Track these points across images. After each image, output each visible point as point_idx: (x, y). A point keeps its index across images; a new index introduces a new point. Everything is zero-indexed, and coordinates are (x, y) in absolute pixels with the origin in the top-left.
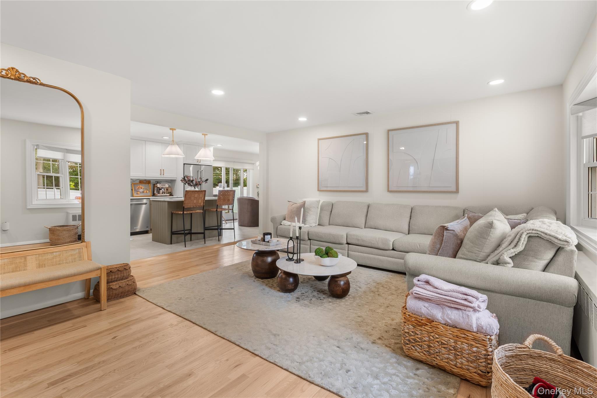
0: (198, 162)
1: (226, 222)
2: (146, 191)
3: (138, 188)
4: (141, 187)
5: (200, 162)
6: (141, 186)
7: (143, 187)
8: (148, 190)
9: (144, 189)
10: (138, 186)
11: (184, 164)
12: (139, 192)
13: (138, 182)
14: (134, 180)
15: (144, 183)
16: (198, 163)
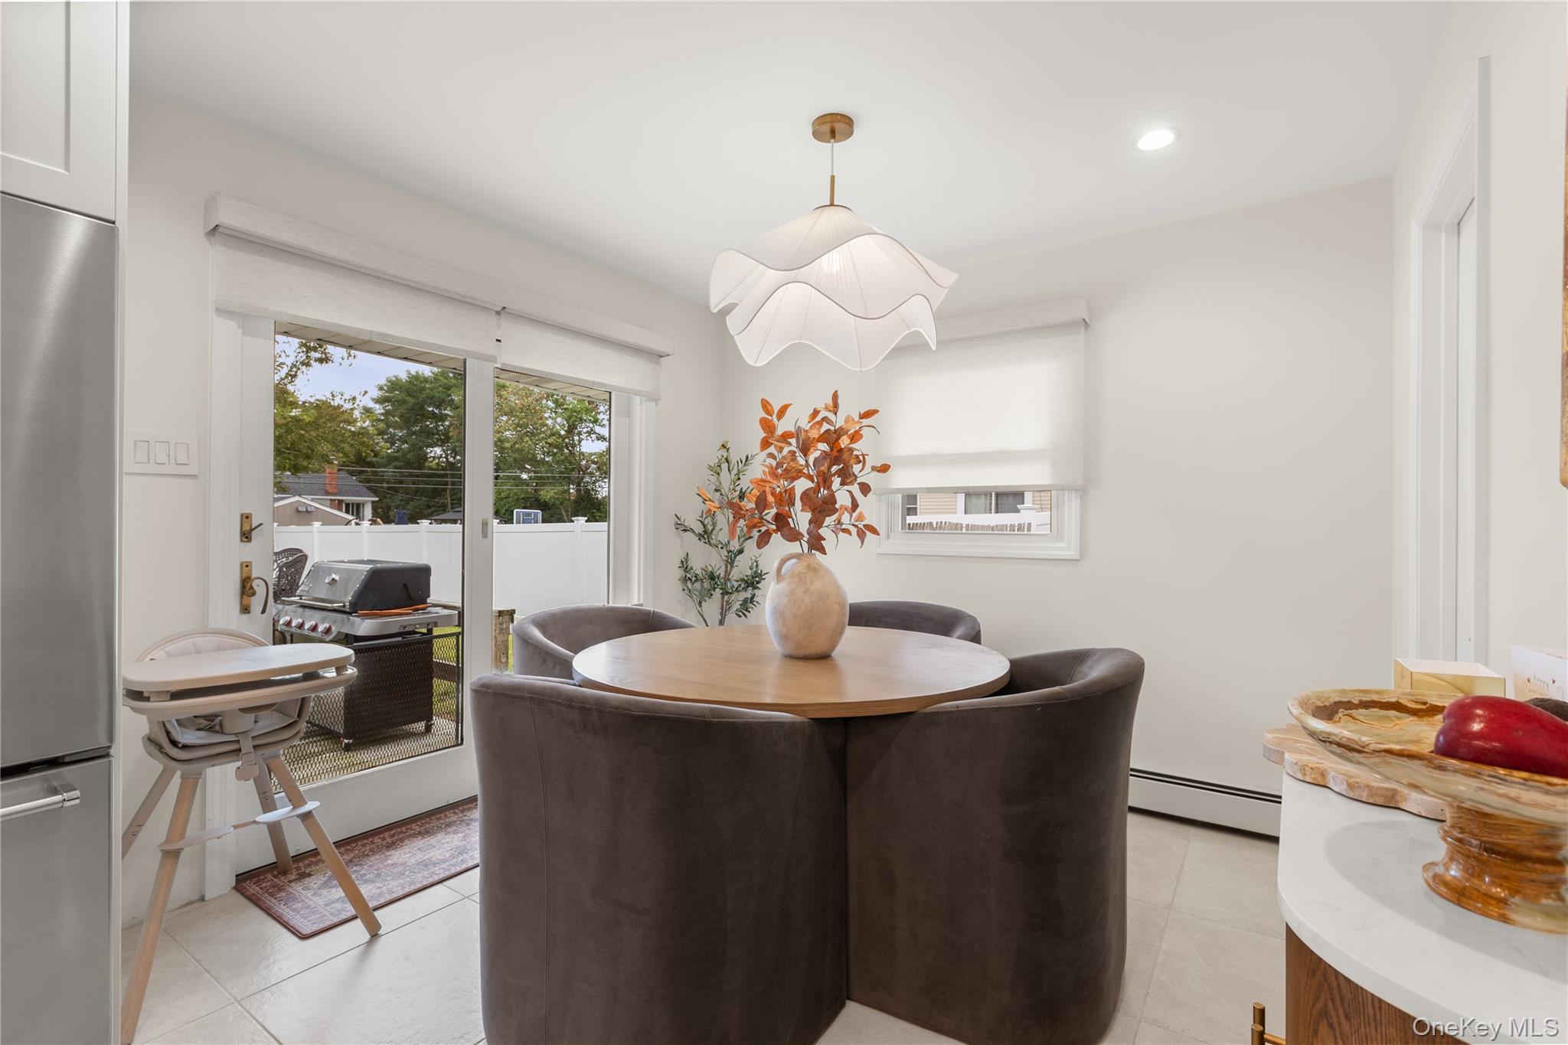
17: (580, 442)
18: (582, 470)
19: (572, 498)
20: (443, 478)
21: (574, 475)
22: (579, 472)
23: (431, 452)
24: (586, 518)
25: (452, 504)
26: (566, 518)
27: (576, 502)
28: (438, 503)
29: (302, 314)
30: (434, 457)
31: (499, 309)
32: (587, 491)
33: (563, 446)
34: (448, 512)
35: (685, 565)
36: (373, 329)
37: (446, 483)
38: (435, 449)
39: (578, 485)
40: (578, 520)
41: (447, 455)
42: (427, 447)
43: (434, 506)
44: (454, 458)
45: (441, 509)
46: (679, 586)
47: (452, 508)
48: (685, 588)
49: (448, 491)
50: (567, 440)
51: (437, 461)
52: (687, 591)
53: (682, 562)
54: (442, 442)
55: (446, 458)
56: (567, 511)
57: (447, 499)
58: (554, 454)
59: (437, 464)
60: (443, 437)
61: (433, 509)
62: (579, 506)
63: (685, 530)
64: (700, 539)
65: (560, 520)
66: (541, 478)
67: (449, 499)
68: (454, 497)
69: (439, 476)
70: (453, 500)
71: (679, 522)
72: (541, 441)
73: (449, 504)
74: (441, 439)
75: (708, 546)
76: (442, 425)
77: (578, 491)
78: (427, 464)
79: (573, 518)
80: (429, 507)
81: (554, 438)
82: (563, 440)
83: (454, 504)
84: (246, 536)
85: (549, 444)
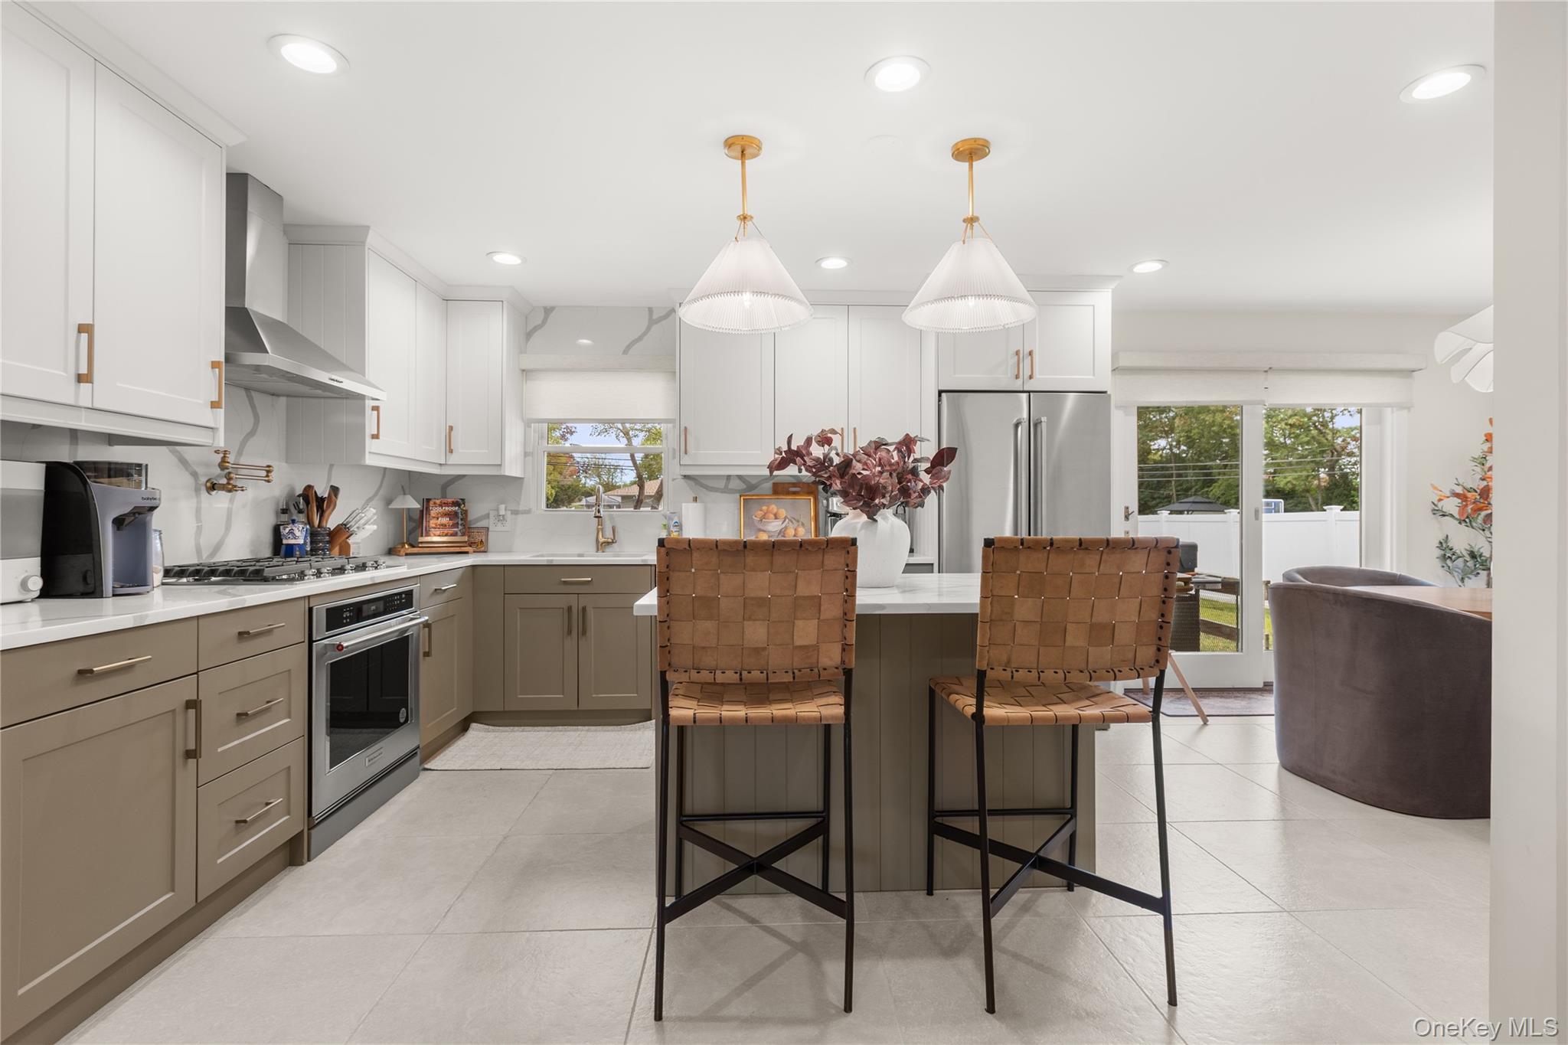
0: (1017, 377)
1: (1199, 709)
2: (795, 530)
3: (764, 517)
4: (775, 511)
5: (1031, 377)
6: (774, 508)
7: (783, 513)
8: (803, 524)
9: (785, 518)
10: (764, 508)
11: (940, 393)
12: (764, 531)
13: (771, 492)
14: (754, 482)
15: (788, 493)
16: (1019, 382)
17: (1332, 418)
18: (1337, 451)
19: (1323, 484)
20: (1167, 470)
21: (1327, 458)
22: (1333, 453)
23: (1155, 444)
24: (1342, 507)
25: (1177, 495)
26: (1314, 507)
27: (1327, 489)
28: (1163, 494)
29: (1152, 400)
30: (1158, 450)
31: (1266, 369)
32: (1345, 476)
33: (1309, 426)
34: (1174, 503)
35: (1443, 545)
36: (1188, 400)
37: (1171, 476)
38: (1159, 441)
39: (1332, 468)
40: (1331, 509)
41: (1171, 445)
42: (1150, 441)
43: (1159, 498)
44: (1179, 449)
45: (1166, 500)
46: (1438, 563)
47: (1178, 499)
48: (1444, 565)
49: (1173, 483)
50: (1315, 418)
51: (1161, 452)
52: (1446, 568)
53: (1441, 543)
54: (1165, 434)
55: (1171, 449)
56: (1316, 500)
57: (1171, 490)
58: (1297, 437)
59: (1161, 456)
60: (1166, 429)
61: (1158, 501)
62: (1332, 493)
63: (1444, 515)
64: (1460, 523)
65: (1307, 508)
66: (1278, 465)
67: (1174, 490)
68: (1179, 488)
69: (1163, 468)
70: (1177, 491)
71: (1436, 508)
72: (1279, 422)
73: (1175, 495)
74: (1165, 431)
75: (1471, 529)
76: (1166, 417)
77: (1332, 476)
78: (1151, 457)
79: (1325, 507)
80: (1154, 499)
81: (1297, 417)
82: (1310, 419)
83: (1179, 495)
84: (1127, 518)
85: (1290, 425)
